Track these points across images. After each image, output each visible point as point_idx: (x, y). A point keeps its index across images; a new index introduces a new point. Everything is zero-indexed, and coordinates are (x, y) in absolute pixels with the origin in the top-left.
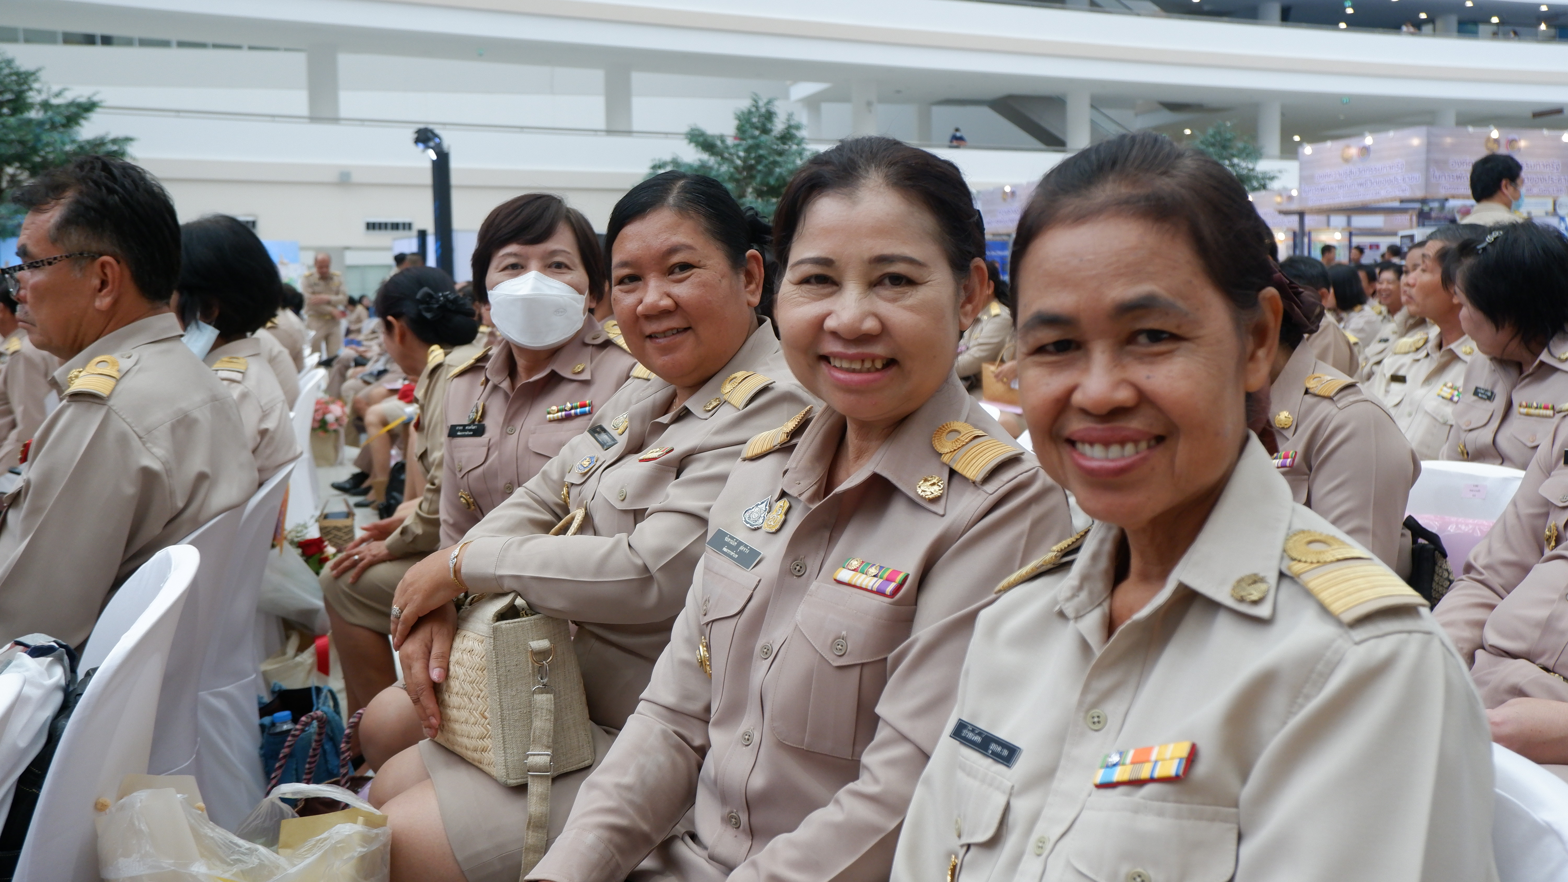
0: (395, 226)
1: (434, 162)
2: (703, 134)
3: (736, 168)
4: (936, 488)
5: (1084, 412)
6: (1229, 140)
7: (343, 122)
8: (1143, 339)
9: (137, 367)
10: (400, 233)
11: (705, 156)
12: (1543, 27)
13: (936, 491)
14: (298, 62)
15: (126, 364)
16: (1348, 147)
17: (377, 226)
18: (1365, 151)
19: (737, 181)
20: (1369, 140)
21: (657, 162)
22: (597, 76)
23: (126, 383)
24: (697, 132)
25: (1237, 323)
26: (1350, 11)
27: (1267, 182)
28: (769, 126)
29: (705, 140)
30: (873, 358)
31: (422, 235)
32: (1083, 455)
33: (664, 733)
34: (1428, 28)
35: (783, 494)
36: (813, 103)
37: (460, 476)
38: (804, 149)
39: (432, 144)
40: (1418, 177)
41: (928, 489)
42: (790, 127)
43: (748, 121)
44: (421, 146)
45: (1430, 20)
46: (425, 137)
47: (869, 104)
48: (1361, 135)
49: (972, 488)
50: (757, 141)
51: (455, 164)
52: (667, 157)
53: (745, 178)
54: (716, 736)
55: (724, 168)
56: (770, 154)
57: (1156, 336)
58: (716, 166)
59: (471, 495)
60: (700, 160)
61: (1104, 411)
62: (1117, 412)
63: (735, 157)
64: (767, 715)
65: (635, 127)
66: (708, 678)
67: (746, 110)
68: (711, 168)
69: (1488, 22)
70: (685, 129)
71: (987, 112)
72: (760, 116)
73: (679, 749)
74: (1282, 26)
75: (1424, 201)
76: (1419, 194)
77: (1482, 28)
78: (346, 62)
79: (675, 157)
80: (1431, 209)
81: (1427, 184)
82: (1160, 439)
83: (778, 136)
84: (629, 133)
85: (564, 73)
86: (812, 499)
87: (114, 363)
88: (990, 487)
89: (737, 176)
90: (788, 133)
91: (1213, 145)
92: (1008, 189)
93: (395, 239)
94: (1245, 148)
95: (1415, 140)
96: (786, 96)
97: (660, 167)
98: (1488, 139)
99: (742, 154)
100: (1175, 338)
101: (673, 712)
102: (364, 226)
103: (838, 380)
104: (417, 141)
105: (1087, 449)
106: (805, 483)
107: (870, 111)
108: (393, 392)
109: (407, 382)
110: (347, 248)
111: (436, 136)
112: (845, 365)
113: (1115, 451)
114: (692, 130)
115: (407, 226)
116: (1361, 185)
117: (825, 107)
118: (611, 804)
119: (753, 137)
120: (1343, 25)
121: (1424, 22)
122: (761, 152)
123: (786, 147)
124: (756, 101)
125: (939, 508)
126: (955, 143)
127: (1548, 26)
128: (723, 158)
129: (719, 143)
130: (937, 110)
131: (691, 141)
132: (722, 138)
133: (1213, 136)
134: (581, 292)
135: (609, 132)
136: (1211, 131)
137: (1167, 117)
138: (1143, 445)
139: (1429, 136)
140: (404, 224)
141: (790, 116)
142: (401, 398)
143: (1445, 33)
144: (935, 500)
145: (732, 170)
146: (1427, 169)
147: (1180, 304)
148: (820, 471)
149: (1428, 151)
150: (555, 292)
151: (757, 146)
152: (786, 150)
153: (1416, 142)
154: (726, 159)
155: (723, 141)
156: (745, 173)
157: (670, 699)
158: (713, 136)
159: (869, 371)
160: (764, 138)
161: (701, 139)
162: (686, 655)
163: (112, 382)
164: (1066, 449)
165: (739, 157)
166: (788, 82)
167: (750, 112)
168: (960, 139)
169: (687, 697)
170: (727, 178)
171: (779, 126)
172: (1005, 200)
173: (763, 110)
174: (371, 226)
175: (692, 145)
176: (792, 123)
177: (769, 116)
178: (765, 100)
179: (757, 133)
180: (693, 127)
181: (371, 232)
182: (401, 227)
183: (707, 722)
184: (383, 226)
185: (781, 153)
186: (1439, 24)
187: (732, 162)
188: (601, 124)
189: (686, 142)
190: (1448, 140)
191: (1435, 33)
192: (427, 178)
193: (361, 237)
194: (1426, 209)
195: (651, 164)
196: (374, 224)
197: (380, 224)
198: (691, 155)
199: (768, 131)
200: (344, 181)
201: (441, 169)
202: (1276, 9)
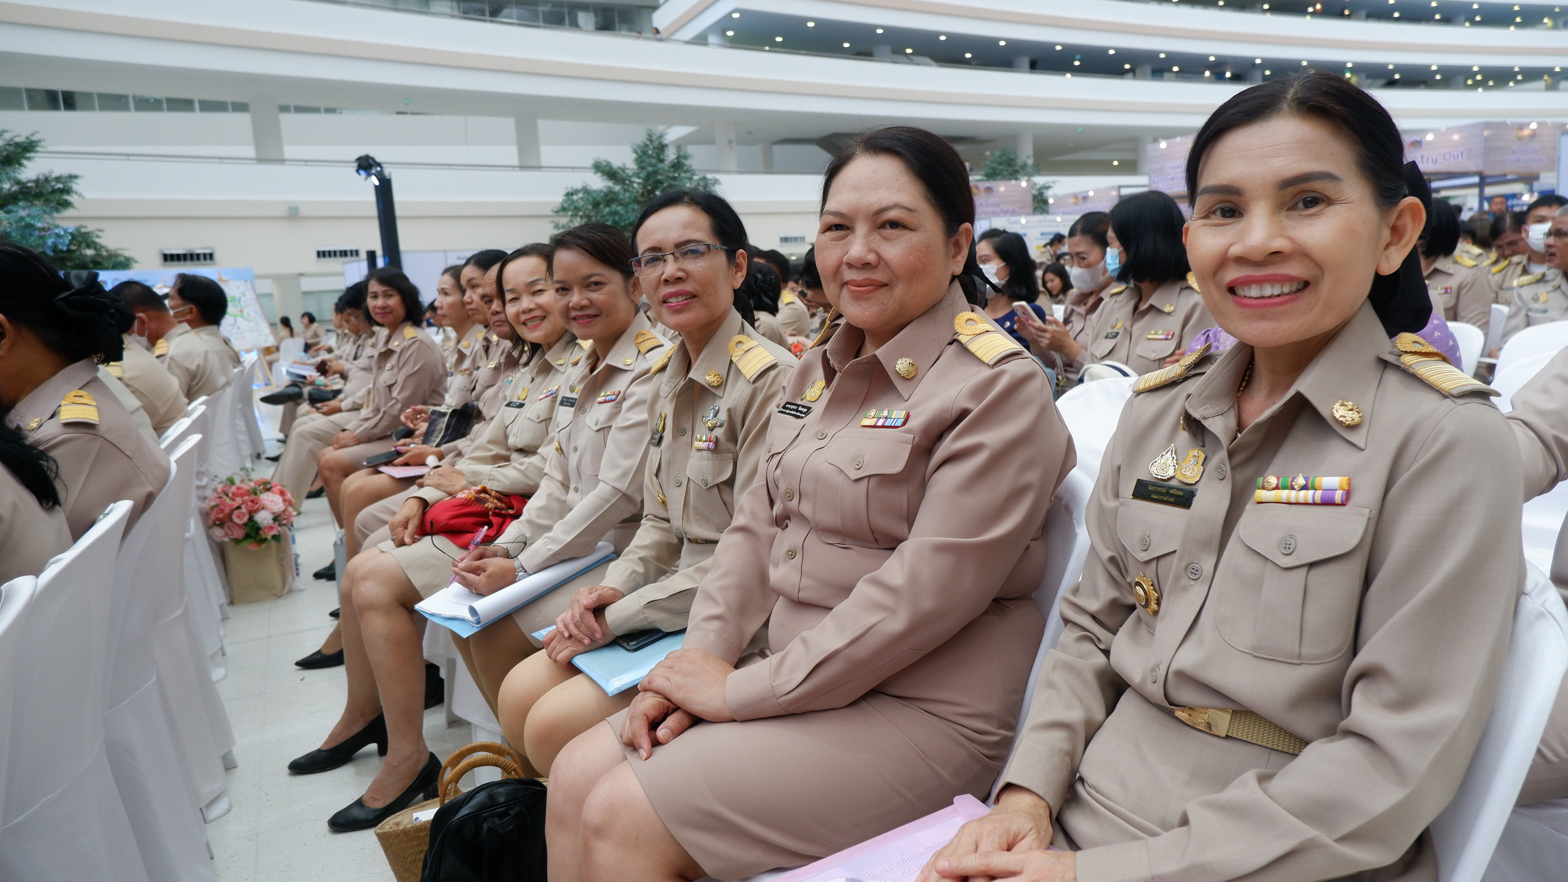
0: (344, 253)
1: (376, 187)
2: (609, 164)
7: (287, 163)
10: (350, 257)
11: (610, 184)
12: (1207, 72)
14: (243, 121)
17: (327, 254)
21: (570, 190)
22: (509, 125)
24: (602, 165)
26: (1078, 61)
27: (1044, 191)
28: (663, 156)
29: (610, 170)
31: (371, 254)
34: (1131, 75)
36: (695, 139)
39: (373, 171)
42: (679, 157)
43: (645, 153)
44: (362, 173)
45: (1132, 71)
46: (366, 164)
47: (731, 141)
50: (656, 169)
52: (579, 186)
55: (627, 193)
58: (621, 191)
60: (606, 187)
63: (635, 183)
65: (544, 164)
67: (641, 144)
68: (617, 193)
69: (1171, 71)
70: (589, 163)
71: (815, 148)
72: (654, 148)
74: (1031, 73)
77: (1166, 75)
78: (288, 123)
79: (585, 185)
83: (671, 164)
84: (539, 168)
89: (639, 199)
90: (678, 162)
91: (1001, 164)
93: (344, 263)
97: (572, 194)
102: (315, 255)
104: (358, 169)
107: (732, 147)
110: (301, 275)
111: (378, 164)
114: (597, 163)
115: (355, 252)
119: (650, 166)
121: (1128, 71)
122: (659, 177)
124: (649, 136)
127: (1212, 73)
128: (624, 184)
129: (621, 172)
130: (777, 148)
131: (596, 172)
132: (623, 169)
133: (1001, 156)
135: (522, 167)
136: (998, 153)
140: (351, 251)
141: (679, 148)
143: (1143, 77)
145: (634, 194)
151: (655, 173)
152: (679, 176)
154: (627, 186)
155: (624, 171)
158: (615, 167)
160: (660, 166)
161: (605, 170)
165: (640, 182)
166: (669, 124)
167: (645, 146)
171: (671, 155)
173: (656, 143)
174: (321, 254)
175: (599, 174)
176: (681, 153)
177: (662, 147)
178: (657, 135)
179: (654, 161)
180: (597, 160)
181: (322, 259)
182: (349, 253)
184: (332, 254)
185: (674, 179)
186: (1138, 72)
188: (516, 162)
189: (591, 173)
191: (1136, 78)
193: (313, 264)
195: (565, 192)
196: (324, 252)
197: (329, 252)
198: (598, 183)
199: (661, 161)
200: (293, 215)
201: (384, 191)
202: (1026, 62)
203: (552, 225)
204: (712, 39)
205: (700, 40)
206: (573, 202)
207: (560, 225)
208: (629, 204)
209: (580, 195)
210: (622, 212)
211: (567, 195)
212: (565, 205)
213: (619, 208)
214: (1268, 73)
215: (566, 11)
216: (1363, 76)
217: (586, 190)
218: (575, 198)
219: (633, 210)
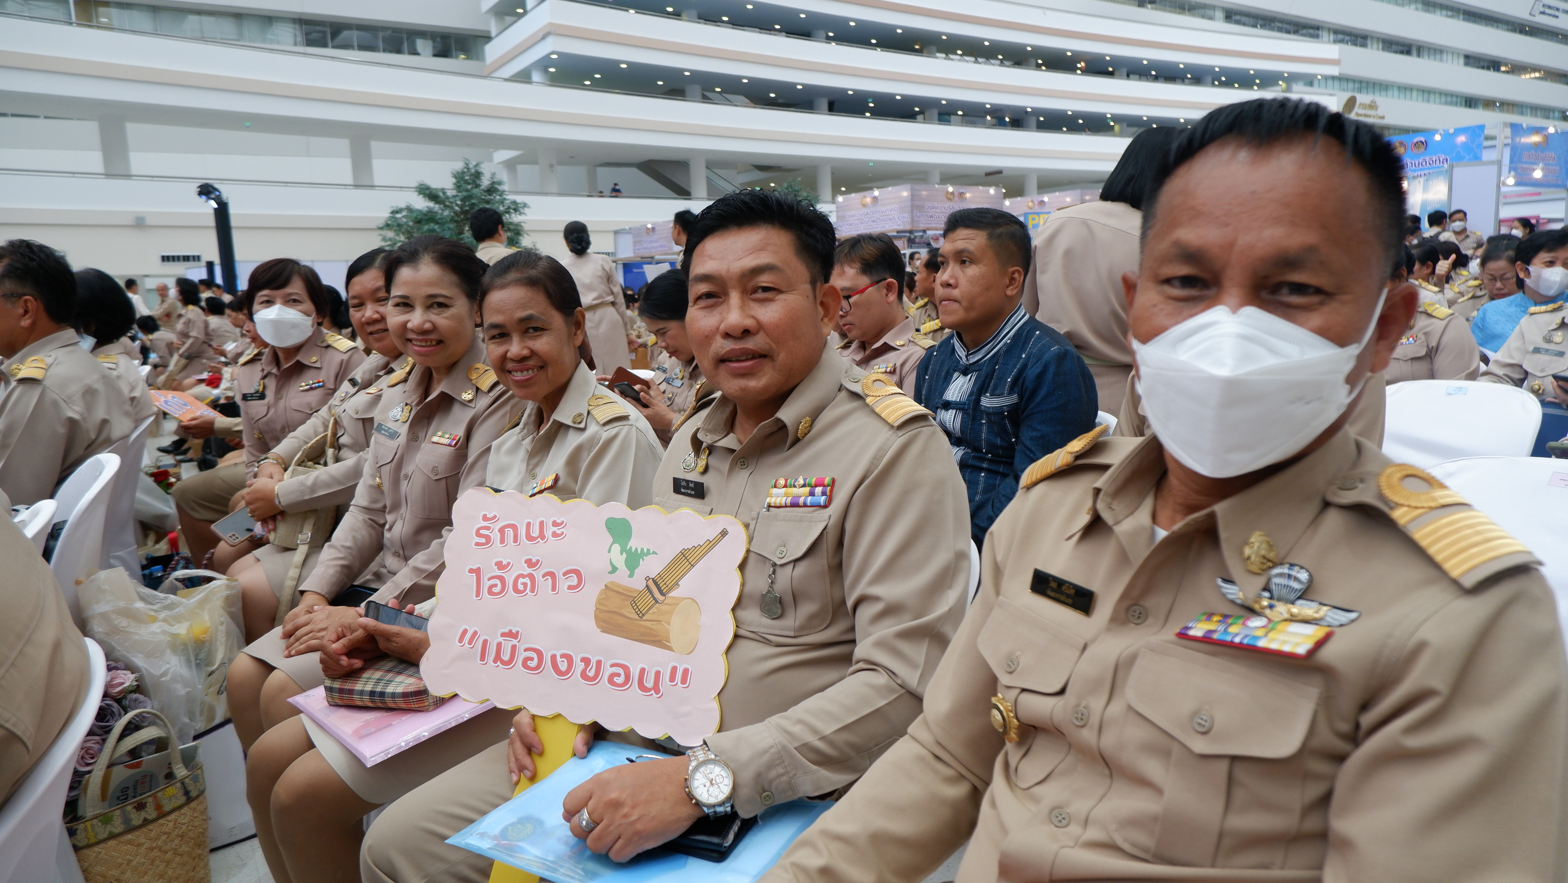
0: (186, 258)
1: (215, 209)
2: (428, 188)
3: (455, 213)
4: (470, 395)
5: (512, 360)
6: (798, 191)
7: (134, 178)
8: (531, 331)
9: (56, 362)
10: (191, 264)
11: (431, 204)
12: (989, 118)
13: (470, 397)
14: (91, 128)
15: (49, 360)
16: (865, 197)
17: (171, 259)
18: (875, 199)
19: (457, 222)
20: (876, 193)
21: (395, 209)
22: (344, 144)
23: (52, 371)
24: (424, 187)
25: (566, 323)
26: (871, 105)
28: (478, 182)
29: (431, 192)
30: (431, 340)
31: (210, 266)
32: (514, 376)
33: (364, 520)
34: (920, 117)
35: (407, 404)
36: (510, 165)
37: (253, 422)
38: (505, 199)
39: (212, 196)
40: (907, 216)
41: (467, 396)
42: (493, 183)
43: (462, 178)
44: (204, 197)
45: (921, 112)
46: (206, 191)
47: (551, 166)
48: (871, 189)
49: (485, 395)
50: (470, 194)
51: (233, 210)
52: (403, 205)
53: (462, 220)
54: (389, 518)
55: (446, 213)
56: (480, 202)
57: (536, 329)
58: (440, 211)
59: (261, 433)
60: (427, 207)
61: (519, 359)
62: (523, 359)
63: (454, 205)
64: (409, 503)
65: (376, 183)
66: (382, 492)
67: (460, 171)
68: (436, 213)
70: (415, 184)
71: (635, 171)
72: (471, 175)
73: (372, 527)
74: (828, 115)
75: (911, 232)
76: (908, 227)
77: (953, 118)
78: (134, 130)
79: (409, 205)
80: (915, 237)
81: (913, 221)
82: (542, 367)
83: (485, 189)
84: (372, 187)
85: (316, 141)
86: (418, 404)
87: (42, 361)
88: (491, 394)
89: (456, 219)
90: (492, 187)
92: (649, 226)
93: (187, 269)
94: (808, 196)
95: (905, 193)
96: (491, 160)
97: (397, 212)
98: (948, 192)
99: (459, 202)
100: (543, 329)
101: (367, 510)
102: (159, 259)
103: (415, 350)
104: (200, 194)
105: (515, 374)
106: (414, 397)
107: (552, 171)
108: (201, 381)
109: (211, 374)
111: (216, 190)
112: (418, 344)
113: (525, 373)
114: (421, 185)
115: (196, 258)
116: (873, 221)
117: (520, 167)
118: (341, 555)
119: (467, 190)
120: (868, 114)
121: (918, 113)
122: (473, 201)
123: (492, 197)
124: (467, 164)
125: (472, 405)
126: (614, 194)
127: (992, 118)
128: (445, 206)
129: (441, 194)
130: (600, 170)
131: (420, 193)
132: (443, 190)
134: (308, 315)
135: (356, 186)
136: (785, 185)
137: (758, 175)
138: (535, 370)
139: (912, 190)
140: (194, 257)
141: (493, 175)
142: (207, 385)
143: (932, 121)
144: (471, 401)
145: (452, 214)
146: (912, 212)
147: (542, 317)
148: (421, 391)
149: (912, 200)
150: (291, 316)
151: (470, 197)
152: (492, 200)
153: (905, 194)
154: (448, 206)
155: (444, 193)
156: (462, 216)
157: (365, 503)
158: (436, 189)
159: (430, 346)
160: (475, 191)
161: (428, 192)
162: (371, 482)
163: (43, 371)
164: (508, 374)
165: (457, 205)
166: (491, 150)
167: (463, 172)
168: (618, 191)
169: (374, 501)
170: (449, 220)
171: (485, 182)
172: (648, 233)
173: (473, 171)
174: (166, 259)
175: (421, 196)
176: (495, 180)
177: (478, 175)
178: (474, 163)
179: (469, 187)
180: (421, 183)
181: (164, 263)
182: (191, 259)
183: (385, 512)
184: (176, 259)
185: (488, 202)
186: (927, 115)
187: (451, 208)
188: (350, 181)
189: (416, 193)
190: (924, 193)
191: (925, 121)
192: (211, 221)
193: (156, 267)
194: (912, 237)
195: (390, 210)
196: (168, 257)
197: (173, 257)
198: (421, 204)
199: (478, 186)
200: (140, 224)
201: (222, 214)
202: (824, 104)
203: (380, 238)
204: (536, 76)
205: (523, 77)
206: (396, 218)
207: (387, 238)
208: (447, 222)
209: (404, 213)
210: (438, 230)
211: (393, 212)
212: (389, 222)
213: (436, 227)
214: (1042, 119)
215: (405, 36)
216: (1125, 124)
217: (409, 209)
218: (399, 216)
219: (449, 229)
